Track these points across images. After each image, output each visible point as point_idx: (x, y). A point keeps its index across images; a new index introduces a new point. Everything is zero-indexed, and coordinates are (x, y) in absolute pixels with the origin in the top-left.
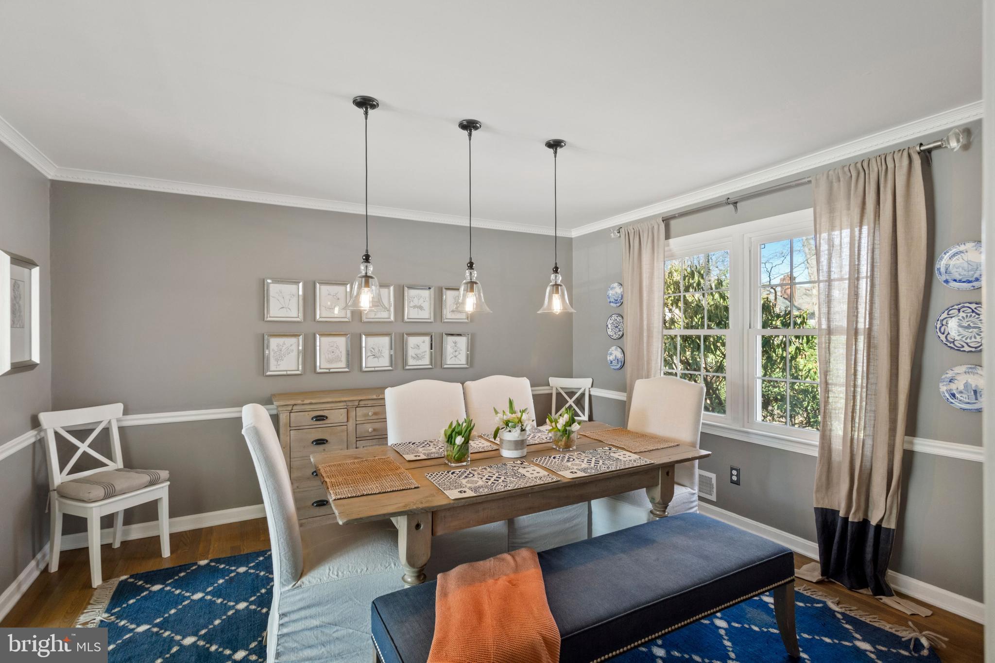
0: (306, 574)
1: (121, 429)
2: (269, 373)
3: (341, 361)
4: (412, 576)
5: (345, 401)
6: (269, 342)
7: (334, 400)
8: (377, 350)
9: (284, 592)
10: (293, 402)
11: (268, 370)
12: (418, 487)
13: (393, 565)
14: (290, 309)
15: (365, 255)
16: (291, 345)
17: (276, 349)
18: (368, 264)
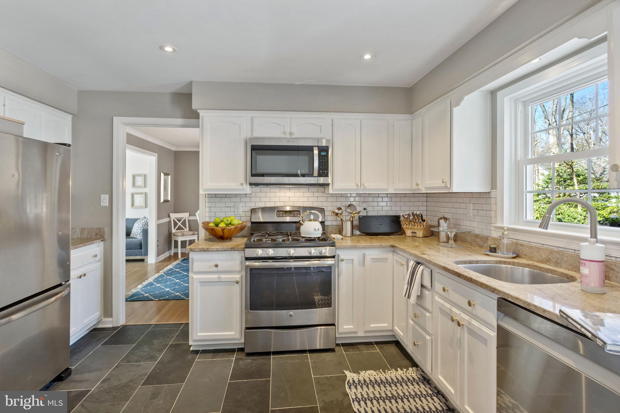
1: (189, 220)
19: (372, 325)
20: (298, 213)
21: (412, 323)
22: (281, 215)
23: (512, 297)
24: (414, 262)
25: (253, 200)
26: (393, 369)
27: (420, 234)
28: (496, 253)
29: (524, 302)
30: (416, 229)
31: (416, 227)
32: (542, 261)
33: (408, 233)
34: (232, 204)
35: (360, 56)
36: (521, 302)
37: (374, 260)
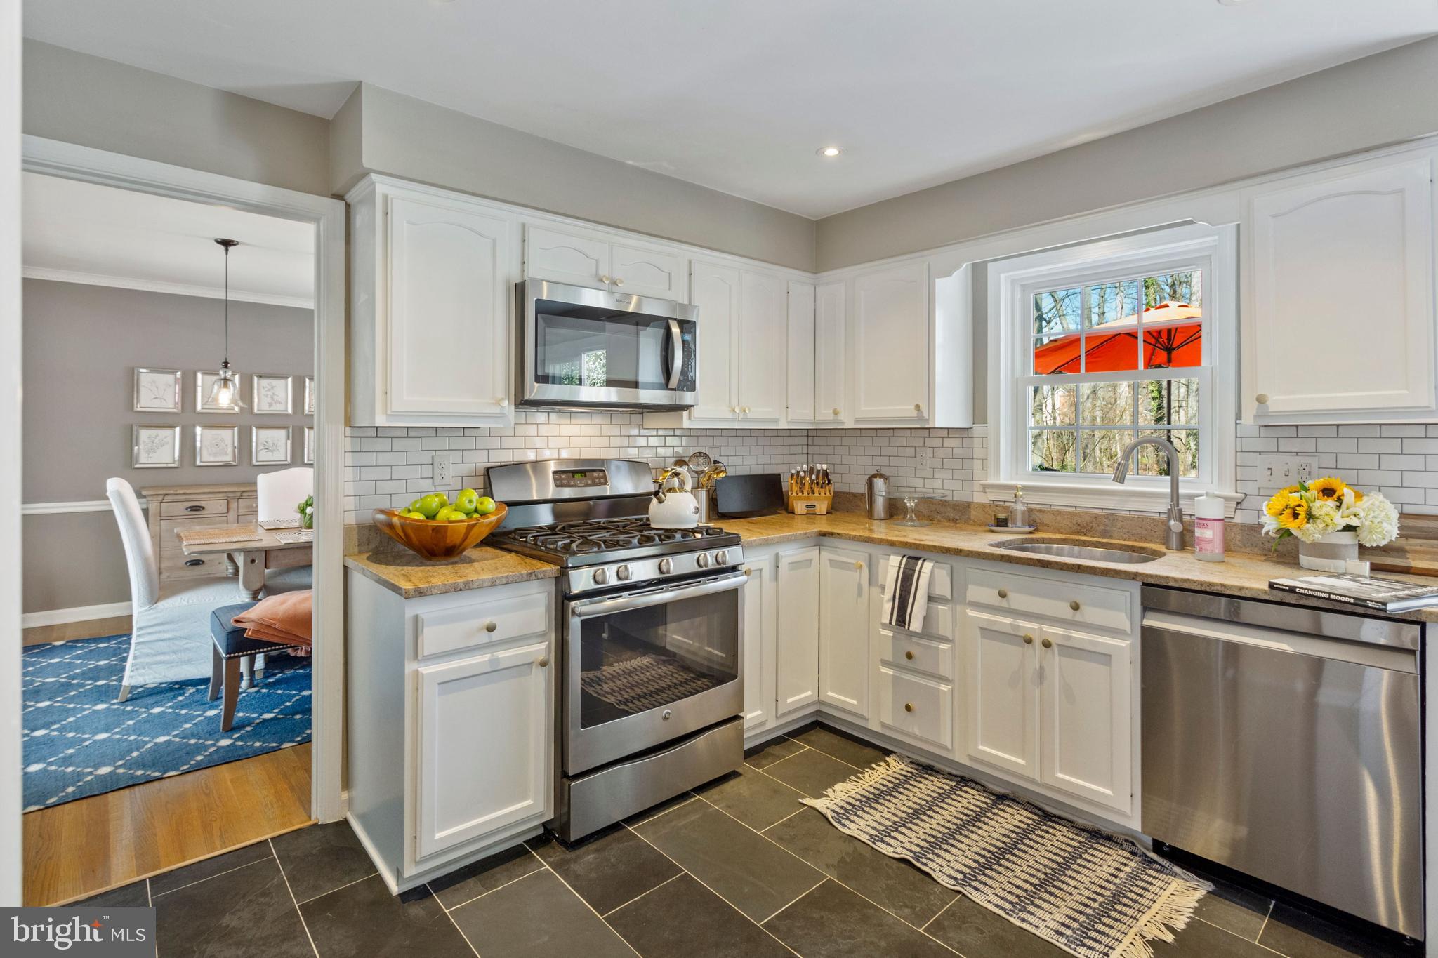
0: (161, 601)
2: (138, 466)
3: (226, 454)
4: (249, 598)
5: (226, 492)
6: (138, 433)
7: (211, 490)
8: (271, 444)
9: (141, 612)
10: (164, 492)
11: (137, 462)
12: (261, 540)
13: (237, 597)
14: (164, 399)
15: (224, 363)
16: (166, 437)
17: (147, 440)
18: (227, 370)
19: (789, 701)
20: (601, 474)
21: (891, 673)
22: (565, 482)
23: (1175, 580)
24: (901, 558)
25: (508, 443)
26: (866, 770)
27: (822, 507)
28: (1007, 526)
29: (1202, 583)
30: (817, 499)
31: (817, 495)
32: (1078, 533)
33: (800, 507)
34: (425, 458)
35: (818, 150)
36: (1196, 584)
37: (795, 565)
